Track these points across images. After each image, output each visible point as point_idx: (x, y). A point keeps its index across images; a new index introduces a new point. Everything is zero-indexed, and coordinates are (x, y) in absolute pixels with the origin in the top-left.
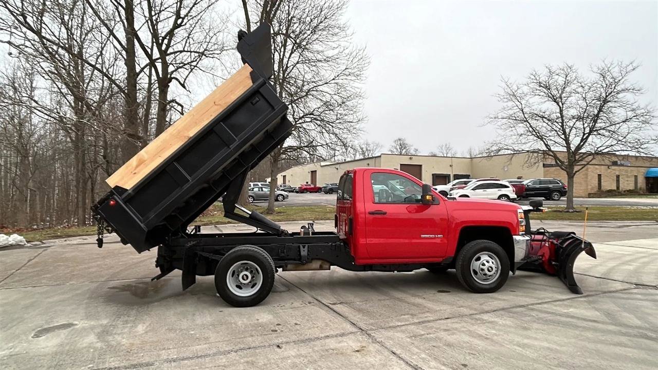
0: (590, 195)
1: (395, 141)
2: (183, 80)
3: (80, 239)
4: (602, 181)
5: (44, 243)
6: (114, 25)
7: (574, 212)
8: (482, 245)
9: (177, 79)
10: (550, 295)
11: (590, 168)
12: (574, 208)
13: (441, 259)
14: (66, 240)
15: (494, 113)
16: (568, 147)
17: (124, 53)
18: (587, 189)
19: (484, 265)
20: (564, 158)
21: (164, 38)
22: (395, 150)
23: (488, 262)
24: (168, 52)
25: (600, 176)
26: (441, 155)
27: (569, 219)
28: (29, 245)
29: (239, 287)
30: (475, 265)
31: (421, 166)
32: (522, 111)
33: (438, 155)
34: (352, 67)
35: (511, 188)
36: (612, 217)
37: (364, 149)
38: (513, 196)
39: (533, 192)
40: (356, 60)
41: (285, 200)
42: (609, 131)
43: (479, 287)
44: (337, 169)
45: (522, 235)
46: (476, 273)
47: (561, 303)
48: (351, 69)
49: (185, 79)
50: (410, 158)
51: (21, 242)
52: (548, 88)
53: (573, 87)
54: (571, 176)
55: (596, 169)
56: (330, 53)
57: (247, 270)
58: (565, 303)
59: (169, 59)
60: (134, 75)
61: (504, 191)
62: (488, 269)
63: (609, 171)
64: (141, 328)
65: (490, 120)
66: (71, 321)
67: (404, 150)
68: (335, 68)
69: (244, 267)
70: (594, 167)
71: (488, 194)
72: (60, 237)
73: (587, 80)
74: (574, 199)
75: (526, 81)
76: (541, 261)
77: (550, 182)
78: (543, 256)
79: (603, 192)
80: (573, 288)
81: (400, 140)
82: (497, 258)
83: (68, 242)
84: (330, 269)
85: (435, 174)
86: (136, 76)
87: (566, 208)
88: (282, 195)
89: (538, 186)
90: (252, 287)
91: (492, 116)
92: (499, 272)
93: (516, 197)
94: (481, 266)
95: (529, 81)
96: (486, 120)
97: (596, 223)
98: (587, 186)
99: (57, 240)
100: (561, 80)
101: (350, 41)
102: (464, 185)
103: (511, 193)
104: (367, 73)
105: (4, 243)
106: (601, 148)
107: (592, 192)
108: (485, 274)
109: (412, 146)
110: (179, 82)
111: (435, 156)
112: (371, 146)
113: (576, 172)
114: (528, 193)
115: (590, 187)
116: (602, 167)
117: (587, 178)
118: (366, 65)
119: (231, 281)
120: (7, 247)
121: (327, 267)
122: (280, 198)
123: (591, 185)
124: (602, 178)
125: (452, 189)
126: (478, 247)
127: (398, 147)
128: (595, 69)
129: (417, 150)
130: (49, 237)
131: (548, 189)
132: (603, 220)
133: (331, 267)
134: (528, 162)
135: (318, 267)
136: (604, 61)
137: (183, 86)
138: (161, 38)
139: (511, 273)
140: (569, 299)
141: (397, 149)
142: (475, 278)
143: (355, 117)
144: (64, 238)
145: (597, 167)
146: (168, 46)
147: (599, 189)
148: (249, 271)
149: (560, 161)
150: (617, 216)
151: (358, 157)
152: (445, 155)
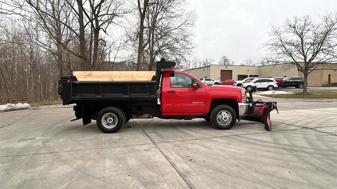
0: (323, 86)
1: (222, 58)
2: (105, 29)
3: (55, 106)
4: (331, 78)
5: (39, 107)
6: (74, 2)
7: (307, 94)
8: (223, 107)
9: (102, 29)
10: (255, 131)
11: (324, 71)
12: (307, 92)
13: (203, 114)
14: (48, 106)
15: (266, 42)
16: (305, 60)
17: (77, 16)
18: (322, 82)
19: (223, 116)
20: (303, 65)
21: (96, 8)
22: (222, 63)
23: (225, 115)
24: (99, 15)
25: (330, 75)
26: (246, 65)
27: (302, 98)
28: (32, 108)
29: (108, 125)
30: (219, 116)
31: (232, 71)
32: (281, 40)
33: (245, 65)
34: (189, 20)
35: (275, 82)
36: (326, 97)
37: (205, 63)
38: (276, 86)
39: (289, 84)
40: (191, 16)
42: (328, 51)
43: (220, 127)
45: (244, 103)
46: (219, 120)
47: (256, 134)
48: (188, 21)
49: (106, 29)
50: (226, 67)
51: (28, 106)
52: (294, 27)
53: (309, 27)
54: (306, 75)
55: (328, 71)
56: (178, 13)
57: (111, 117)
58: (259, 134)
59: (99, 18)
60: (83, 28)
61: (271, 83)
62: (224, 118)
63: (335, 72)
64: (61, 140)
65: (263, 46)
66: (35, 137)
67: (226, 63)
68: (180, 21)
69: (110, 116)
70: (327, 71)
71: (262, 85)
72: (46, 105)
73: (316, 23)
74: (307, 87)
75: (283, 24)
76: (259, 116)
77: (298, 79)
78: (260, 113)
79: (331, 84)
80: (267, 128)
81: (224, 57)
82: (230, 113)
83: (49, 107)
84: (153, 118)
85: (239, 75)
86: (84, 28)
87: (303, 92)
89: (291, 81)
90: (114, 125)
91: (264, 44)
92: (231, 120)
93: (277, 86)
94: (221, 117)
95: (285, 24)
96: (262, 46)
97: (317, 100)
98: (322, 81)
99: (44, 106)
100: (303, 23)
101: (187, 6)
102: (251, 81)
103: (275, 85)
104: (197, 23)
105: (21, 107)
106: (324, 60)
107: (325, 84)
108: (223, 121)
109: (231, 60)
110: (103, 30)
111: (243, 65)
112: (209, 61)
113: (309, 73)
114: (285, 84)
115: (323, 81)
116: (331, 70)
117: (322, 76)
118: (196, 19)
119: (104, 122)
120: (22, 108)
121: (152, 117)
123: (324, 81)
124: (331, 77)
125: (244, 83)
126: (220, 108)
127: (223, 61)
128: (322, 17)
129: (233, 63)
130: (41, 105)
131: (297, 82)
132: (321, 98)
133: (154, 117)
134: (284, 68)
135: (148, 117)
136: (327, 12)
137: (105, 32)
138: (95, 8)
139: (237, 120)
140: (261, 133)
141: (223, 62)
142: (219, 123)
143: (191, 46)
144: (48, 105)
145: (328, 70)
146: (99, 12)
147: (329, 82)
148: (112, 117)
149: (300, 67)
150: (330, 96)
151: (202, 66)
152: (249, 65)
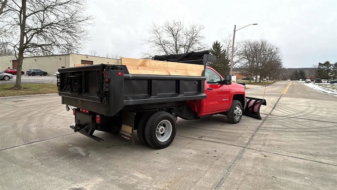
8: (237, 103)
19: (239, 111)
30: (235, 112)
31: (92, 62)
32: (160, 39)
41: (11, 79)
44: (36, 60)
46: (235, 115)
50: (87, 57)
82: (240, 107)
88: (7, 76)
122: (6, 78)
